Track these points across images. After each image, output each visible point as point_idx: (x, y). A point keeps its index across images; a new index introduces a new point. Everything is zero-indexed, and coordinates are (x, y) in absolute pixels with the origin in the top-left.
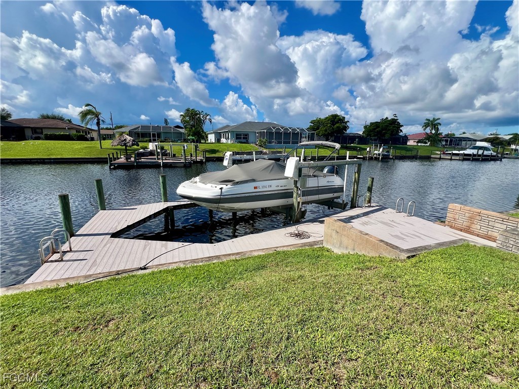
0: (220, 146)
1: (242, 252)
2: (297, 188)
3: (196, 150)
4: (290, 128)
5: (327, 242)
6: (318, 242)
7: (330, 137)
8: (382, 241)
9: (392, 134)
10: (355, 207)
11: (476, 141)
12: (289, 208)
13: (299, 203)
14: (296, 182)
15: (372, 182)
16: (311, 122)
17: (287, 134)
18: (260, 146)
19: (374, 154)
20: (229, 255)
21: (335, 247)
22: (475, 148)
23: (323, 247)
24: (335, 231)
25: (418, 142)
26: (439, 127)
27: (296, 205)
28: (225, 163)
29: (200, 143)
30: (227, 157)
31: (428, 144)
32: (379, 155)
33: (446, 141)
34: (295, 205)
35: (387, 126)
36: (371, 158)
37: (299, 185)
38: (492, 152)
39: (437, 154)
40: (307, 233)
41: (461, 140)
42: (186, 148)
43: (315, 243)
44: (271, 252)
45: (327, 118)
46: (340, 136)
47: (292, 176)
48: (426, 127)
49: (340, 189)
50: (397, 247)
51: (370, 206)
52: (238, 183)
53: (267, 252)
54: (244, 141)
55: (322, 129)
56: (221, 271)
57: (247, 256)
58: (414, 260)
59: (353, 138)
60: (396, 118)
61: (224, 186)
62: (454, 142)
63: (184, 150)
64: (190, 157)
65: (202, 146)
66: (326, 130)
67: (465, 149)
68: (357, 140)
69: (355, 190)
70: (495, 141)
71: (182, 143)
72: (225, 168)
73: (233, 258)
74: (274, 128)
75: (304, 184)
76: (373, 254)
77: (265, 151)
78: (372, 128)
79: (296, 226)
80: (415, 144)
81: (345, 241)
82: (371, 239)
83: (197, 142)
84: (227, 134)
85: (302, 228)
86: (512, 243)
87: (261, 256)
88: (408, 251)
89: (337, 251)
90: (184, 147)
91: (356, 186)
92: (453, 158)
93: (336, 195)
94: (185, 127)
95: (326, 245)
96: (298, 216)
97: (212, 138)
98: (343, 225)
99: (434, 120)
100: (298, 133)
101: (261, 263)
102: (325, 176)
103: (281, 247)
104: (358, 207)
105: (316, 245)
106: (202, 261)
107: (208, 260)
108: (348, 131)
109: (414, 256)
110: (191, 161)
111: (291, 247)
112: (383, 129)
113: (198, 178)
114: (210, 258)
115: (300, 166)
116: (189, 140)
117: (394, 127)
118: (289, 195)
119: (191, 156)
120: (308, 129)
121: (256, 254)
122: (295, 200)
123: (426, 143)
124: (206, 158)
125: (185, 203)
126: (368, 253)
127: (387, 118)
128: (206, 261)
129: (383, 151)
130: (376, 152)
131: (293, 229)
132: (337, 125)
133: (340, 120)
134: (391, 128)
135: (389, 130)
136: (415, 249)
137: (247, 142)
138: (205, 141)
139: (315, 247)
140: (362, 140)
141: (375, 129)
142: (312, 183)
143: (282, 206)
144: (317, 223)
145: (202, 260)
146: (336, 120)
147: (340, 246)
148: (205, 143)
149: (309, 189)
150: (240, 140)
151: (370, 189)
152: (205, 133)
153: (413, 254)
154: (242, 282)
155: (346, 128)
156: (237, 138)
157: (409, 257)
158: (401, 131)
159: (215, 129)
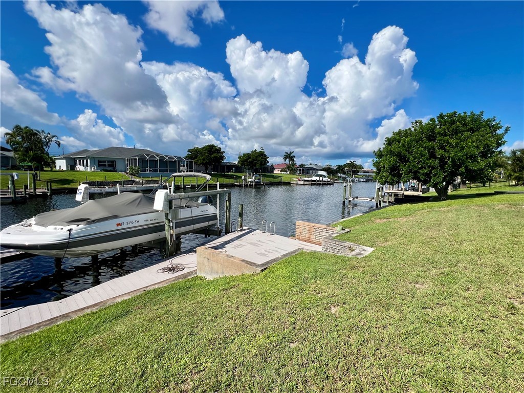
0: (74, 174)
1: (102, 302)
2: (169, 220)
3: (34, 181)
4: (167, 156)
5: (200, 271)
6: (192, 272)
7: (208, 166)
8: (243, 261)
9: (261, 164)
10: (230, 232)
11: (318, 170)
12: (162, 242)
13: (172, 235)
14: (167, 215)
15: (242, 208)
16: (189, 151)
17: (163, 162)
18: (131, 174)
19: (249, 182)
20: (83, 309)
21: (208, 274)
22: (317, 176)
23: (197, 276)
24: (206, 259)
25: (281, 171)
26: (295, 159)
27: (169, 238)
28: (79, 197)
29: (42, 170)
30: (80, 191)
31: (288, 173)
32: (252, 182)
33: (300, 170)
34: (167, 238)
35: (256, 157)
36: (246, 186)
37: (170, 217)
38: (327, 178)
39: (295, 181)
40: (182, 265)
41: (309, 170)
42: (16, 178)
43: (189, 274)
44: (140, 293)
45: (204, 148)
46: (218, 165)
47: (161, 209)
48: (286, 159)
49: (214, 217)
50: (254, 263)
51: (242, 230)
52: (94, 221)
53: (134, 295)
54: (111, 168)
55: (200, 158)
56: (67, 332)
57: (107, 305)
58: (265, 272)
59: (230, 167)
60: (263, 151)
61: (74, 227)
62: (305, 170)
63: (13, 181)
64: (23, 190)
65: (44, 175)
66: (204, 159)
67: (312, 177)
68: (233, 168)
69: (228, 217)
70: (329, 170)
71: (9, 171)
72: (79, 203)
73: (89, 311)
74: (148, 155)
75: (176, 216)
76: (238, 274)
77: (138, 180)
78: (245, 158)
79: (170, 260)
80: (279, 172)
81: (215, 266)
82: (235, 260)
83: (36, 169)
84: (85, 161)
85: (176, 260)
86: (329, 245)
87: (126, 300)
88: (262, 265)
89: (209, 277)
90: (12, 177)
91: (228, 213)
92: (305, 183)
93: (211, 223)
94: (15, 150)
95: (199, 274)
96: (172, 249)
97: (61, 164)
98: (212, 251)
99: (291, 153)
100: (175, 161)
101: (123, 309)
102: (198, 206)
103: (151, 285)
104: (232, 232)
105: (190, 275)
106: (39, 327)
107: (48, 324)
108: (225, 161)
109: (266, 268)
110: (26, 194)
111: (163, 283)
112: (254, 160)
113: (33, 218)
114: (52, 320)
115: (170, 198)
116: (23, 166)
117: (262, 158)
118: (161, 228)
119: (26, 187)
120: (186, 158)
121: (119, 300)
122: (167, 233)
123: (287, 172)
124: (52, 190)
125: (13, 254)
126: (234, 273)
127: (256, 150)
128: (46, 325)
129: (255, 178)
130: (250, 180)
131: (166, 264)
132: (215, 155)
133: (217, 150)
134: (260, 159)
135: (259, 161)
136: (268, 263)
137: (114, 170)
138: (52, 168)
139: (189, 278)
140: (238, 169)
141: (247, 159)
142: (184, 214)
143: (154, 241)
144: (193, 253)
145: (39, 325)
146: (213, 150)
147: (212, 272)
148: (51, 171)
149: (182, 220)
150: (105, 168)
151: (241, 215)
152: (51, 158)
153: (265, 267)
154: (97, 336)
155: (222, 158)
156: (99, 165)
157: (262, 271)
158: (268, 161)
159: (66, 154)
